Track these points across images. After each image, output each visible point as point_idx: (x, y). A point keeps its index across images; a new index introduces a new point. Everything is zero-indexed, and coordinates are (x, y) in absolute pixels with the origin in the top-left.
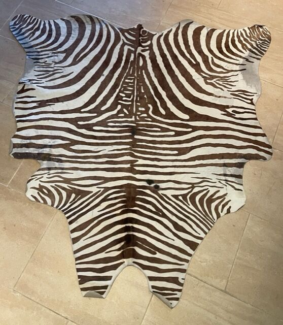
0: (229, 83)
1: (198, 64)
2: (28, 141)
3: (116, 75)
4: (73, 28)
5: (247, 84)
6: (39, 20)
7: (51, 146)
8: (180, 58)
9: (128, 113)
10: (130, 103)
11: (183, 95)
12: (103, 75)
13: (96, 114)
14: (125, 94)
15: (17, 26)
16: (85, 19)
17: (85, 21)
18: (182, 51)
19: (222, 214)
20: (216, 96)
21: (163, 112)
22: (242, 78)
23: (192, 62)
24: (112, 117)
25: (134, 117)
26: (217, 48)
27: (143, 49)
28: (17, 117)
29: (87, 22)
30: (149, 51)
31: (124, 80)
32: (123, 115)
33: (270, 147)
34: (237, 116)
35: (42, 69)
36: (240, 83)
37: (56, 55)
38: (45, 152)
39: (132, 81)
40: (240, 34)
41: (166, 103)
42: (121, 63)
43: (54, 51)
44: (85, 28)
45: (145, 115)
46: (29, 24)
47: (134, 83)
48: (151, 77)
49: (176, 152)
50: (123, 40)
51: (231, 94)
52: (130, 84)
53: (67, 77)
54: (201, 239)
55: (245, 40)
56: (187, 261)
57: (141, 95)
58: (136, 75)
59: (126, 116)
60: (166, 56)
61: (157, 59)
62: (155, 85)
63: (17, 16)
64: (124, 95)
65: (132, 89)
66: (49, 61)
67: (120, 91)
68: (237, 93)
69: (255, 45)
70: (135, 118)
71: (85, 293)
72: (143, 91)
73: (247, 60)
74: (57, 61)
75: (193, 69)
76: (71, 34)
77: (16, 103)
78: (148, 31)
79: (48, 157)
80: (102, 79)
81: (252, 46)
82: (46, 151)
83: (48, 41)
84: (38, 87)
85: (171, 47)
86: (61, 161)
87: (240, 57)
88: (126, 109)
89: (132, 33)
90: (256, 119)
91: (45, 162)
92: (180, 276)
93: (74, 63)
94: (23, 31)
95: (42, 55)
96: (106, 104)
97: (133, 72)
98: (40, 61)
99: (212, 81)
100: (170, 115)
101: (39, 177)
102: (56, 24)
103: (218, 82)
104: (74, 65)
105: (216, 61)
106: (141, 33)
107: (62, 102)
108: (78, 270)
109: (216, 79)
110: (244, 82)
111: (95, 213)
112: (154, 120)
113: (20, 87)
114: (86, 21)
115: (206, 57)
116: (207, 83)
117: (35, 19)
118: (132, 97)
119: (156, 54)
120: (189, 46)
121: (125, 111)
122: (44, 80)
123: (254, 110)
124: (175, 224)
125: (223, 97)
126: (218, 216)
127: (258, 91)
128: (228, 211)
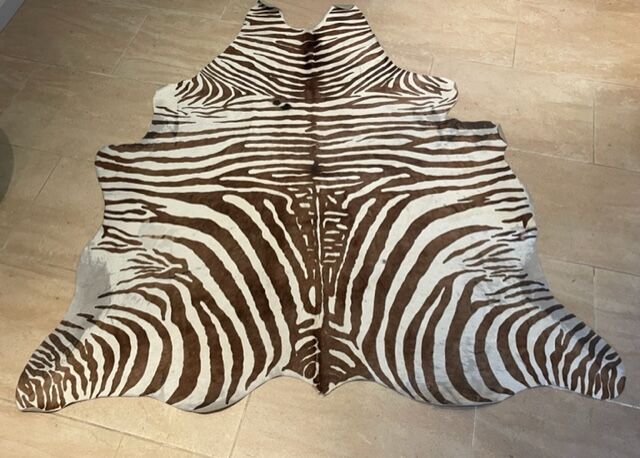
0: (139, 265)
1: (195, 302)
2: (479, 144)
3: (359, 263)
4: (477, 369)
5: (105, 264)
7: (442, 138)
8: (230, 312)
9: (329, 197)
10: (326, 213)
11: (231, 236)
12: (384, 261)
13: (383, 190)
14: (337, 229)
15: (604, 362)
16: (454, 397)
17: (455, 392)
18: (225, 331)
19: (190, 81)
20: (170, 238)
21: (268, 204)
22: (111, 278)
23: (207, 305)
24: (354, 190)
25: (318, 191)
26: (147, 344)
27: (311, 328)
28: (512, 177)
29: (447, 390)
30: (298, 322)
31: (342, 256)
32: (337, 193)
33: (98, 163)
34: (138, 206)
35: (507, 263)
36: (118, 267)
37: (491, 297)
38: (448, 129)
39: (327, 254)
41: (262, 219)
42: (353, 290)
43: (497, 304)
44: (449, 373)
45: (298, 196)
46: (581, 371)
47: (323, 251)
48: (291, 264)
50: (358, 348)
51: (141, 244)
52: (330, 248)
53: (452, 252)
54: (219, 57)
56: (239, 38)
57: (308, 229)
58: (321, 267)
59: (331, 192)
60: (261, 316)
61: (280, 307)
63: (620, 393)
64: (339, 226)
65: (326, 240)
67: (347, 233)
68: (130, 246)
69: (63, 357)
70: (315, 190)
71: (355, 8)
72: (305, 237)
73: (91, 319)
74: (482, 282)
75: (206, 289)
76: (476, 353)
77: (525, 198)
78: (304, 378)
79: (440, 125)
80: (385, 255)
81: (70, 356)
82: (446, 132)
83: (519, 330)
84: (498, 226)
85: (248, 337)
86: (419, 122)
88: (333, 203)
89: (338, 369)
90: (108, 203)
91: (443, 120)
93: (447, 283)
94: (585, 352)
95: (518, 294)
96: (369, 209)
97: (326, 272)
98: (517, 281)
99: (172, 266)
100: (255, 199)
101: (446, 102)
102: (519, 376)
103: (162, 266)
104: (446, 278)
105: (154, 311)
106: (317, 365)
107: (446, 207)
108: (366, 23)
109: (163, 271)
110: (109, 268)
111: (357, 71)
112: (283, 189)
113: (531, 223)
115: (177, 319)
116: (183, 262)
117: (574, 387)
118: (324, 224)
119: (282, 316)
120: (209, 344)
121: (333, 200)
122: (494, 242)
123: (106, 218)
124: (252, 67)
125: (158, 237)
126: (195, 80)
127: (89, 253)
128: (180, 85)
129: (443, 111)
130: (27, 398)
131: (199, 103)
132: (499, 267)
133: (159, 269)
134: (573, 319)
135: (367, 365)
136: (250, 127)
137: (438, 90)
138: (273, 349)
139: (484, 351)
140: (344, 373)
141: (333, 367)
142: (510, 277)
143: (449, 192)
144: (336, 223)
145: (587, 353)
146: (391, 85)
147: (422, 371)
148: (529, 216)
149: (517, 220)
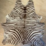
9: (25, 30)
11: (16, 33)
34: (7, 30)
41: (19, 32)
49: (17, 24)
50: (26, 42)
53: (35, 36)
54: (13, 10)
56: (15, 6)
62: (21, 35)
64: (26, 33)
79: (39, 23)
92: (16, 4)
125: (10, 33)
149: (42, 34)
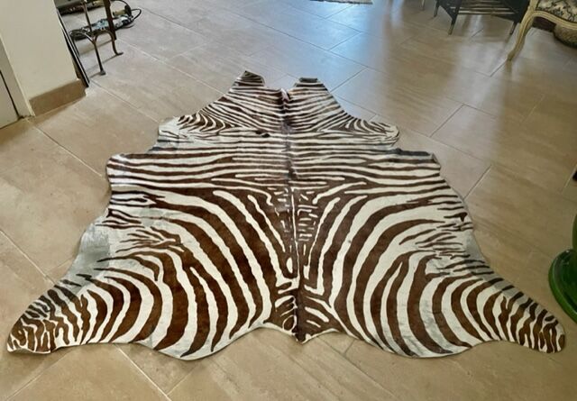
0: (138, 238)
2: (419, 165)
3: (329, 242)
5: (107, 237)
6: (512, 339)
7: (390, 160)
8: (217, 276)
9: (302, 195)
10: (300, 206)
11: (220, 220)
12: (349, 242)
13: (346, 192)
17: (418, 343)
18: (212, 290)
19: (190, 116)
20: (166, 219)
21: (251, 198)
22: (111, 247)
23: (197, 270)
24: (322, 191)
25: (293, 191)
26: (140, 299)
27: (289, 289)
29: (412, 342)
31: (314, 237)
33: (109, 165)
35: (452, 246)
36: (118, 239)
37: (442, 271)
38: (394, 155)
39: (301, 235)
40: (81, 332)
41: (246, 208)
42: (324, 261)
43: (448, 276)
45: (276, 193)
46: (526, 329)
47: (298, 233)
48: (271, 241)
49: (235, 159)
51: (140, 223)
52: (304, 230)
53: (405, 237)
55: (73, 320)
56: (230, 93)
57: (284, 217)
58: (297, 244)
59: (304, 192)
60: (244, 279)
61: (261, 273)
62: (264, 231)
63: (561, 347)
64: (311, 215)
65: (300, 225)
66: (447, 260)
67: (318, 220)
68: (130, 224)
70: (290, 190)
72: (283, 222)
73: (88, 278)
74: (433, 260)
75: (196, 257)
76: (434, 313)
77: (460, 202)
78: (283, 330)
79: (387, 152)
81: (65, 307)
82: (392, 156)
83: (469, 297)
84: (441, 220)
85: (233, 295)
87: (99, 284)
88: (305, 200)
89: (313, 323)
90: (114, 193)
91: (389, 149)
93: (404, 259)
95: (464, 269)
97: (301, 248)
98: (462, 259)
99: (166, 240)
100: (241, 195)
101: (390, 138)
103: (158, 240)
104: (402, 255)
105: (149, 274)
106: (295, 318)
107: (398, 206)
108: (326, 90)
109: (158, 243)
110: (110, 240)
111: (321, 117)
112: (264, 189)
113: (467, 219)
114: (416, 346)
115: (168, 280)
116: (177, 237)
117: (522, 343)
118: (298, 213)
119: (264, 281)
121: (305, 198)
122: (439, 231)
123: (111, 203)
124: (239, 110)
125: (156, 218)
127: (93, 229)
128: (182, 118)
129: (389, 144)
130: (18, 342)
131: (197, 130)
132: (445, 249)
133: (155, 242)
134: (512, 289)
135: (339, 320)
136: (237, 147)
137: (383, 131)
138: (255, 306)
139: (440, 312)
140: (319, 326)
141: (308, 321)
142: (455, 256)
143: (399, 196)
144: (308, 213)
145: (529, 316)
146: (347, 126)
147: (388, 327)
148: (465, 214)
149: (456, 216)
